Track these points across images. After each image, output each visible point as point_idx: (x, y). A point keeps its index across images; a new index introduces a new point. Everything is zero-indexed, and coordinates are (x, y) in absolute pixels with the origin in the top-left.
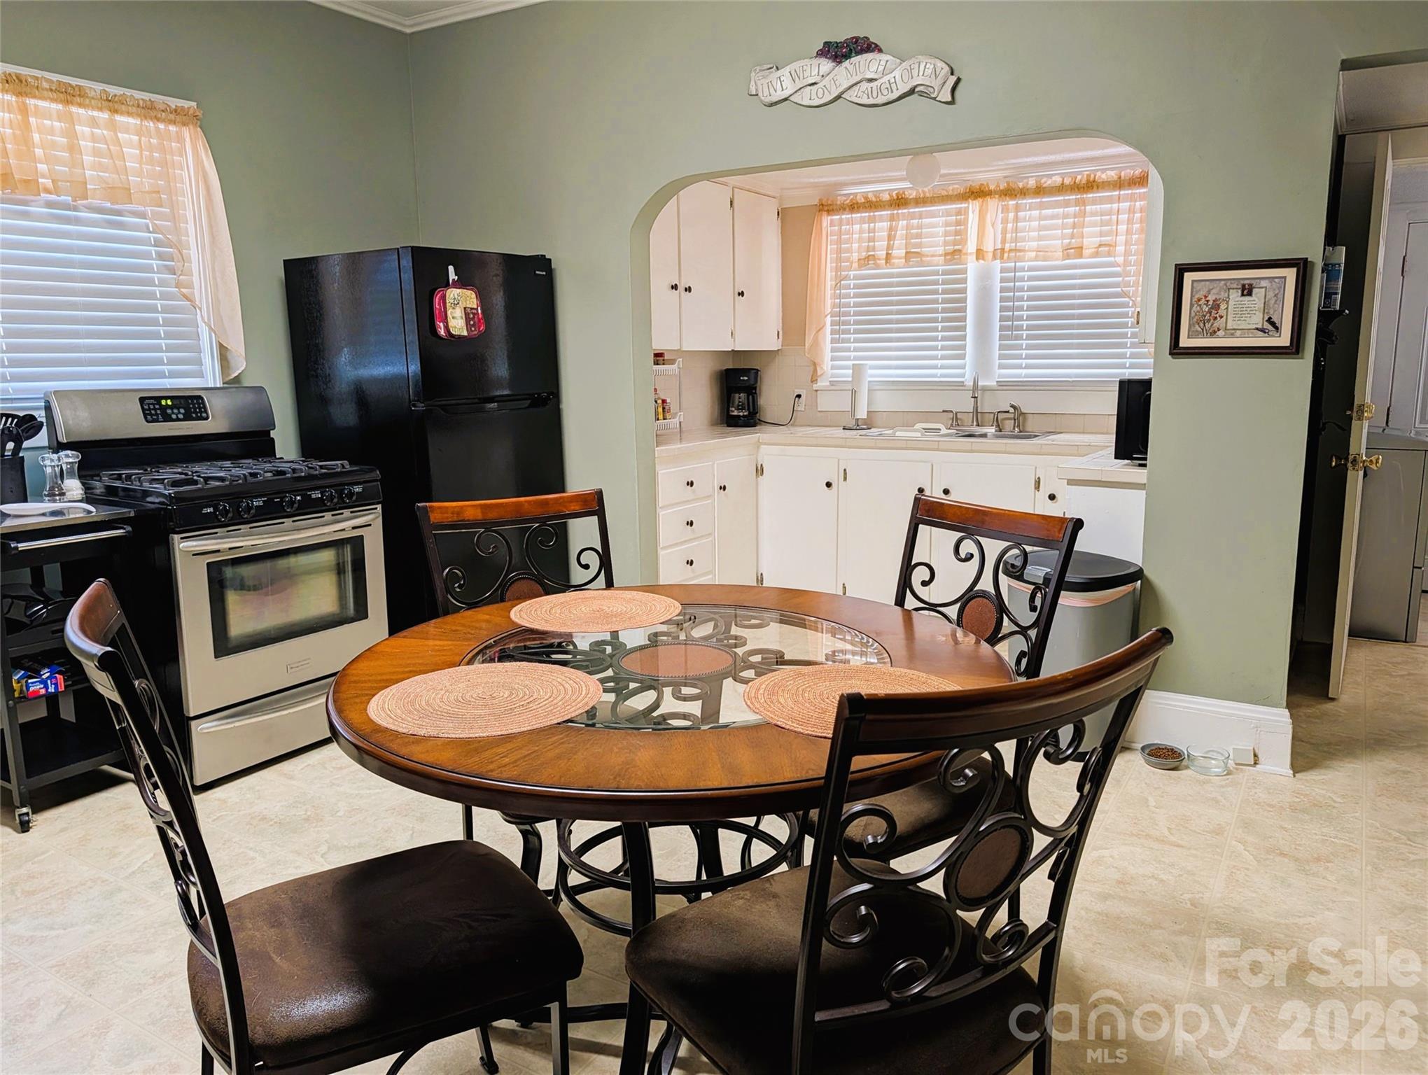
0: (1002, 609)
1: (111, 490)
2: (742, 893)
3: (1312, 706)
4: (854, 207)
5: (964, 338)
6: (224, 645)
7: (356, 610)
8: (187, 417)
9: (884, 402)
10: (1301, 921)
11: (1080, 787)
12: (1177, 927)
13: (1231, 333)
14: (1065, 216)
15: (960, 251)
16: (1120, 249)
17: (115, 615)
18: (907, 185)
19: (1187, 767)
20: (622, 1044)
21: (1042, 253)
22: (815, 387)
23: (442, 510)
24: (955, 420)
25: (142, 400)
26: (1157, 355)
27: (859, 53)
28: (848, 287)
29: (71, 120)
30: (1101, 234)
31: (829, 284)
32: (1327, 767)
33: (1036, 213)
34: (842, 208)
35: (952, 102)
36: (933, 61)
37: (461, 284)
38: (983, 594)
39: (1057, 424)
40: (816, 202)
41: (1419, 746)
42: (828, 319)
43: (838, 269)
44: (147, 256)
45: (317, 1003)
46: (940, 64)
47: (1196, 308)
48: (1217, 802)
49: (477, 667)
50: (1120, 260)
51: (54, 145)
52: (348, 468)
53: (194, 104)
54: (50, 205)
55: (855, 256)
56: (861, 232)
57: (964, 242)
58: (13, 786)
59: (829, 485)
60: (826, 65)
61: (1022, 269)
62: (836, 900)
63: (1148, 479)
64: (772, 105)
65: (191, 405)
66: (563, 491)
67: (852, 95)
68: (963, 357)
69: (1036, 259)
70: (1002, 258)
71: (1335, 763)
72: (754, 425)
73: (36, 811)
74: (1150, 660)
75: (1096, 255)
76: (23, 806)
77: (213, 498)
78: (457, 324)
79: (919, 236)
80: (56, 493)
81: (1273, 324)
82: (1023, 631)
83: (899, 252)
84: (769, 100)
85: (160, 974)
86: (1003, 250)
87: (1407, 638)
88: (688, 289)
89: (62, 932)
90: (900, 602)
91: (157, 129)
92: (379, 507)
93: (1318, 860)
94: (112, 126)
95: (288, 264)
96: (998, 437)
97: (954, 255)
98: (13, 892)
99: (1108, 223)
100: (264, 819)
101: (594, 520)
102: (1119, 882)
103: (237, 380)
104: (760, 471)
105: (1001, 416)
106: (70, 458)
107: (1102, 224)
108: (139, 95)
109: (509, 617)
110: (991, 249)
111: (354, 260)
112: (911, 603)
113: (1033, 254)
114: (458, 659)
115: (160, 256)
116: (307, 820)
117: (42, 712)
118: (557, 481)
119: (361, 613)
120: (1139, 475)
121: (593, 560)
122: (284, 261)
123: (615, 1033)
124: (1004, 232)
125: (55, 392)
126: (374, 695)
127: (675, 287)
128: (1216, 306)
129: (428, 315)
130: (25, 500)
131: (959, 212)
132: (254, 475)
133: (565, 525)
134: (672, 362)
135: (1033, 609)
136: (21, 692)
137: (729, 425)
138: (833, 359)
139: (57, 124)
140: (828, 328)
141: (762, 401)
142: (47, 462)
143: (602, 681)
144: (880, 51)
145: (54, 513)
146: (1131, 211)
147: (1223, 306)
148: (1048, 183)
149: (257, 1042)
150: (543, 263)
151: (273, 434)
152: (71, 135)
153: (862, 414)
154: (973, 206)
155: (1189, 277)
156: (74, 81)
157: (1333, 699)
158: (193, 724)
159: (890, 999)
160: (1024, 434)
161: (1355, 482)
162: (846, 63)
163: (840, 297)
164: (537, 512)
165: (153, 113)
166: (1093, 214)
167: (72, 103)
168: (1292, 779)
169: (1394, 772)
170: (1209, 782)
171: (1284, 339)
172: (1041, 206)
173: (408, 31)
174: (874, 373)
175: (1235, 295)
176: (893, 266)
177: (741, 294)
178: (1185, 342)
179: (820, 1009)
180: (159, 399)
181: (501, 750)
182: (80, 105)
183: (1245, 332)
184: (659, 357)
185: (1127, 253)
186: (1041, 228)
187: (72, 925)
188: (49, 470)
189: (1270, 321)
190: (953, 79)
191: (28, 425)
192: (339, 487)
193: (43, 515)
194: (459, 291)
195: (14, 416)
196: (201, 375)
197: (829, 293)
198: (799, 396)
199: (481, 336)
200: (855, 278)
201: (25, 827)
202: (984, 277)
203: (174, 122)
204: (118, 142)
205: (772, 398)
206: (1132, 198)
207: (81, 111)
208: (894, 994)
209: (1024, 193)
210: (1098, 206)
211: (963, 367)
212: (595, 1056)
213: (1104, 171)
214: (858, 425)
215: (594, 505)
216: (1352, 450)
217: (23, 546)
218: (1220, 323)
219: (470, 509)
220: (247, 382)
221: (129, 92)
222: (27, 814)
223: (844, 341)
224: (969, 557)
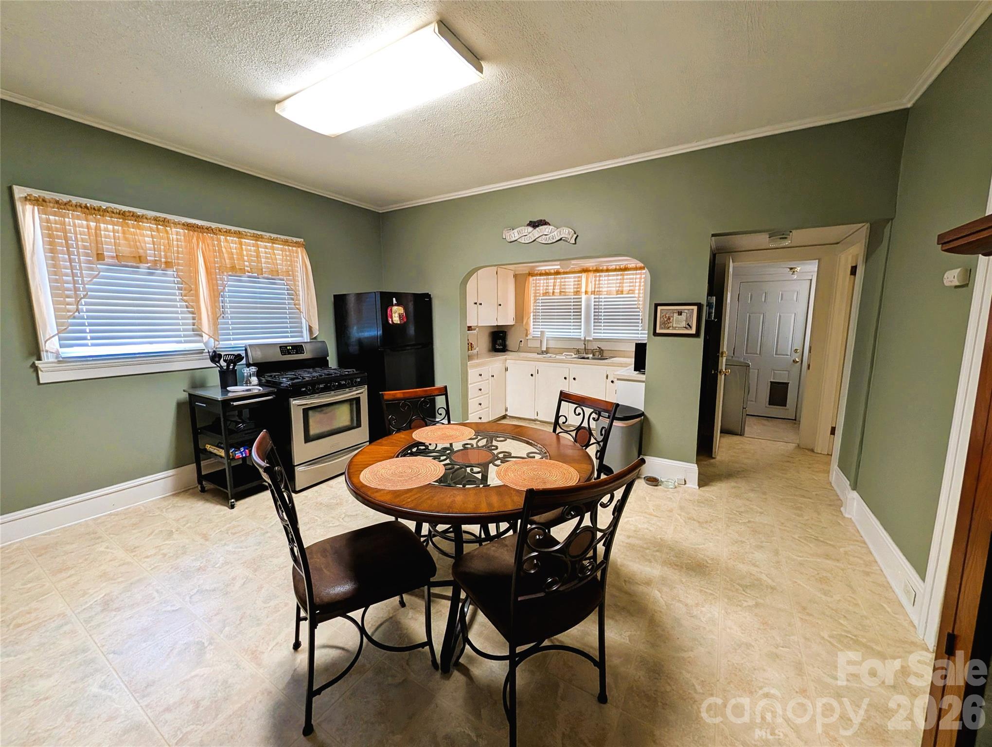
0: (591, 434)
1: (268, 381)
2: (494, 545)
3: (705, 461)
4: (541, 274)
5: (581, 322)
6: (308, 439)
7: (357, 424)
8: (297, 353)
9: (552, 344)
10: (701, 547)
11: (613, 514)
12: (655, 549)
13: (674, 328)
14: (617, 279)
15: (579, 291)
16: (637, 292)
17: (270, 444)
18: (559, 267)
19: (660, 485)
20: (451, 595)
21: (609, 293)
22: (527, 338)
23: (389, 394)
24: (578, 351)
25: (280, 347)
26: (648, 334)
27: (542, 225)
28: (539, 303)
29: (258, 246)
30: (630, 286)
31: (532, 302)
32: (712, 485)
33: (606, 278)
34: (537, 275)
35: (575, 243)
36: (567, 229)
37: (397, 305)
38: (584, 428)
39: (615, 354)
40: (527, 272)
41: (744, 477)
42: (532, 314)
43: (535, 296)
44: (284, 294)
45: (339, 589)
46: (570, 230)
47: (662, 319)
48: (671, 499)
49: (400, 459)
50: (637, 295)
51: (251, 256)
52: (355, 372)
53: (302, 240)
54: (249, 277)
55: (541, 292)
56: (544, 283)
57: (581, 288)
58: (229, 491)
59: (532, 375)
60: (530, 229)
61: (602, 298)
62: (526, 558)
63: (646, 379)
64: (511, 242)
65: (298, 348)
66: (434, 386)
67: (539, 240)
68: (580, 329)
69: (607, 294)
70: (594, 294)
71: (713, 484)
72: (504, 352)
73: (237, 501)
74: (637, 471)
75: (628, 294)
76: (232, 499)
77: (306, 384)
78: (396, 319)
79: (564, 285)
80: (248, 382)
81: (689, 326)
82: (598, 443)
83: (557, 291)
84: (509, 240)
85: (282, 566)
86: (594, 291)
87: (741, 434)
88: (481, 304)
89: (245, 549)
90: (554, 431)
91: (289, 249)
92: (366, 386)
93: (707, 522)
94: (273, 248)
95: (335, 296)
96: (593, 359)
97: (577, 293)
98: (227, 533)
99: (633, 282)
100: (321, 504)
101: (444, 397)
102: (635, 531)
103: (315, 338)
104: (506, 369)
105: (594, 351)
106: (253, 369)
107: (630, 282)
108: (282, 237)
109: (412, 436)
110: (590, 291)
111: (359, 296)
112: (558, 430)
113: (605, 293)
114: (393, 455)
115: (288, 294)
116: (337, 504)
117: (240, 462)
118: (432, 383)
119: (359, 425)
120: (643, 377)
121: (443, 412)
122: (334, 295)
123: (449, 592)
124: (595, 284)
125: (249, 345)
126: (362, 471)
127: (476, 303)
128: (669, 319)
129: (385, 316)
130: (236, 385)
131: (579, 277)
132: (321, 376)
133: (434, 398)
134: (475, 329)
135: (602, 435)
136: (233, 456)
137: (495, 352)
138: (533, 328)
139: (252, 248)
140: (532, 317)
141: (507, 343)
142: (245, 371)
143: (445, 465)
144: (550, 225)
145: (247, 390)
146: (641, 278)
147: (672, 319)
148: (611, 268)
149: (317, 604)
150: (428, 296)
151: (328, 358)
152: (258, 252)
153: (544, 349)
154: (584, 275)
155: (659, 308)
156: (259, 233)
157: (714, 458)
158: (296, 468)
159: (545, 592)
160: (602, 358)
161: (721, 379)
162: (537, 229)
163: (536, 306)
164: (422, 394)
165: (287, 244)
166: (627, 279)
167: (258, 241)
168: (698, 490)
169: (735, 487)
170: (668, 491)
171: (693, 331)
172: (609, 276)
173: (380, 212)
174: (548, 334)
175: (676, 315)
176: (555, 296)
177: (500, 305)
178: (658, 331)
179: (520, 596)
180: (286, 347)
181: (407, 495)
182: (261, 242)
183: (680, 328)
184: (470, 328)
185: (639, 293)
186: (608, 284)
187: (250, 547)
188: (246, 374)
189: (688, 324)
190: (575, 236)
191: (239, 358)
192: (352, 380)
193: (243, 391)
194: (397, 307)
195: (233, 355)
196: (302, 337)
197: (532, 305)
198: (521, 341)
199: (405, 323)
200: (542, 299)
201: (232, 507)
202: (588, 300)
203: (295, 247)
204: (274, 254)
205: (511, 342)
206: (641, 274)
207: (262, 243)
208: (547, 590)
209: (602, 271)
210: (629, 276)
211: (581, 332)
212: (441, 600)
213: (630, 264)
214: (543, 353)
215: (444, 391)
216: (720, 368)
217: (235, 404)
218: (671, 325)
219: (398, 394)
220: (319, 340)
221: (279, 236)
222: (233, 502)
223: (537, 322)
224: (579, 414)
